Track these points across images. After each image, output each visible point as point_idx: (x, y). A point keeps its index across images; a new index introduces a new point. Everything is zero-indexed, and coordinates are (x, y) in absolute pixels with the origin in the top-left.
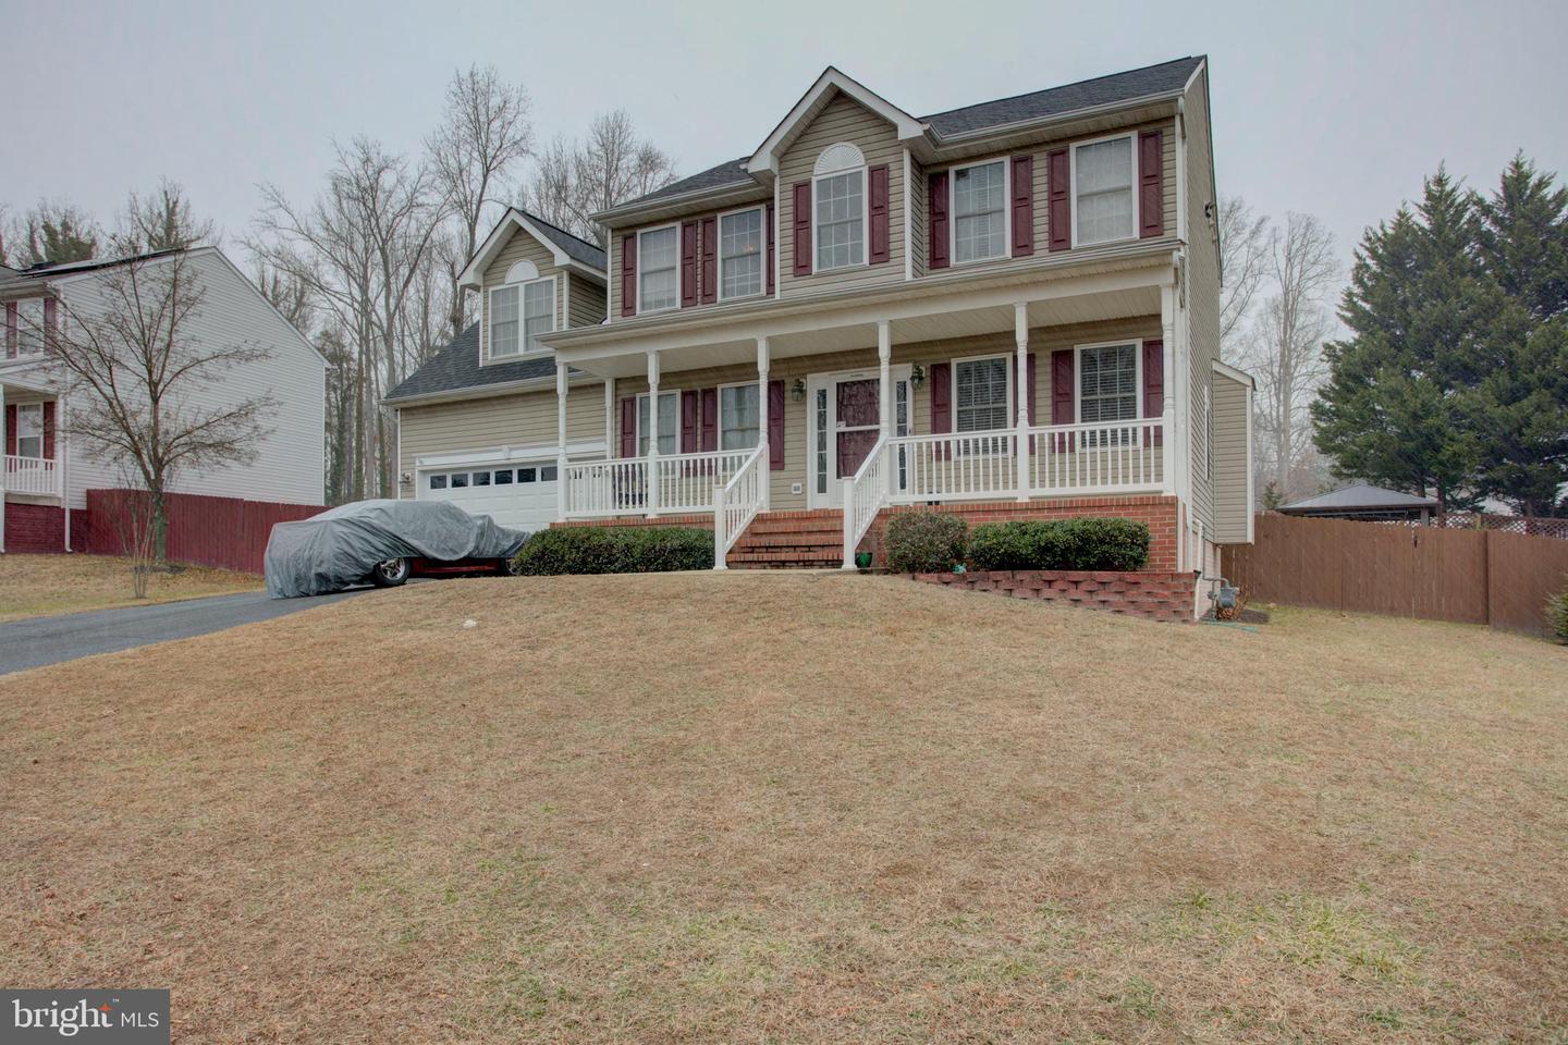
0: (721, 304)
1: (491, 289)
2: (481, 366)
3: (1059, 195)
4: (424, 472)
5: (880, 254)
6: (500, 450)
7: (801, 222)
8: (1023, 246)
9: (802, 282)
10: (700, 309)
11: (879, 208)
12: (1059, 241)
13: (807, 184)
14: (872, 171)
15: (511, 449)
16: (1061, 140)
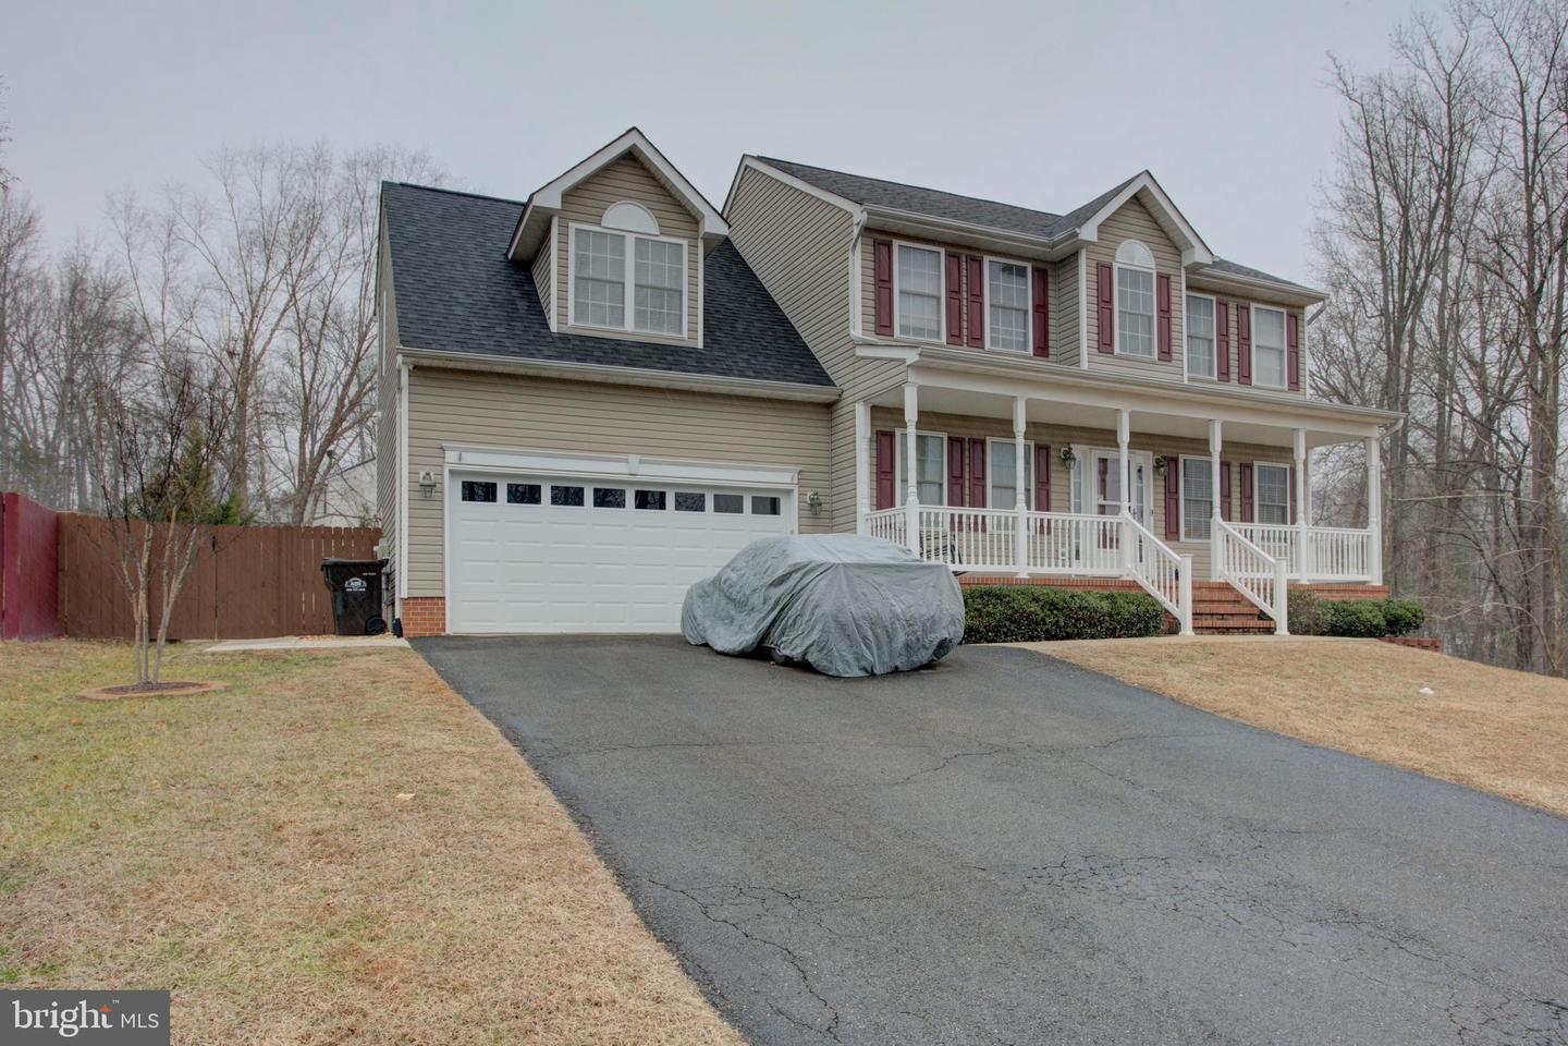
0: (988, 352)
1: (573, 226)
2: (554, 327)
3: (1245, 339)
4: (452, 472)
5: (1166, 353)
6: (626, 461)
7: (1104, 302)
8: (1224, 375)
9: (1104, 358)
10: (965, 351)
11: (1165, 311)
12: (1245, 377)
13: (1110, 268)
14: (1160, 276)
15: (641, 462)
16: (1247, 298)
